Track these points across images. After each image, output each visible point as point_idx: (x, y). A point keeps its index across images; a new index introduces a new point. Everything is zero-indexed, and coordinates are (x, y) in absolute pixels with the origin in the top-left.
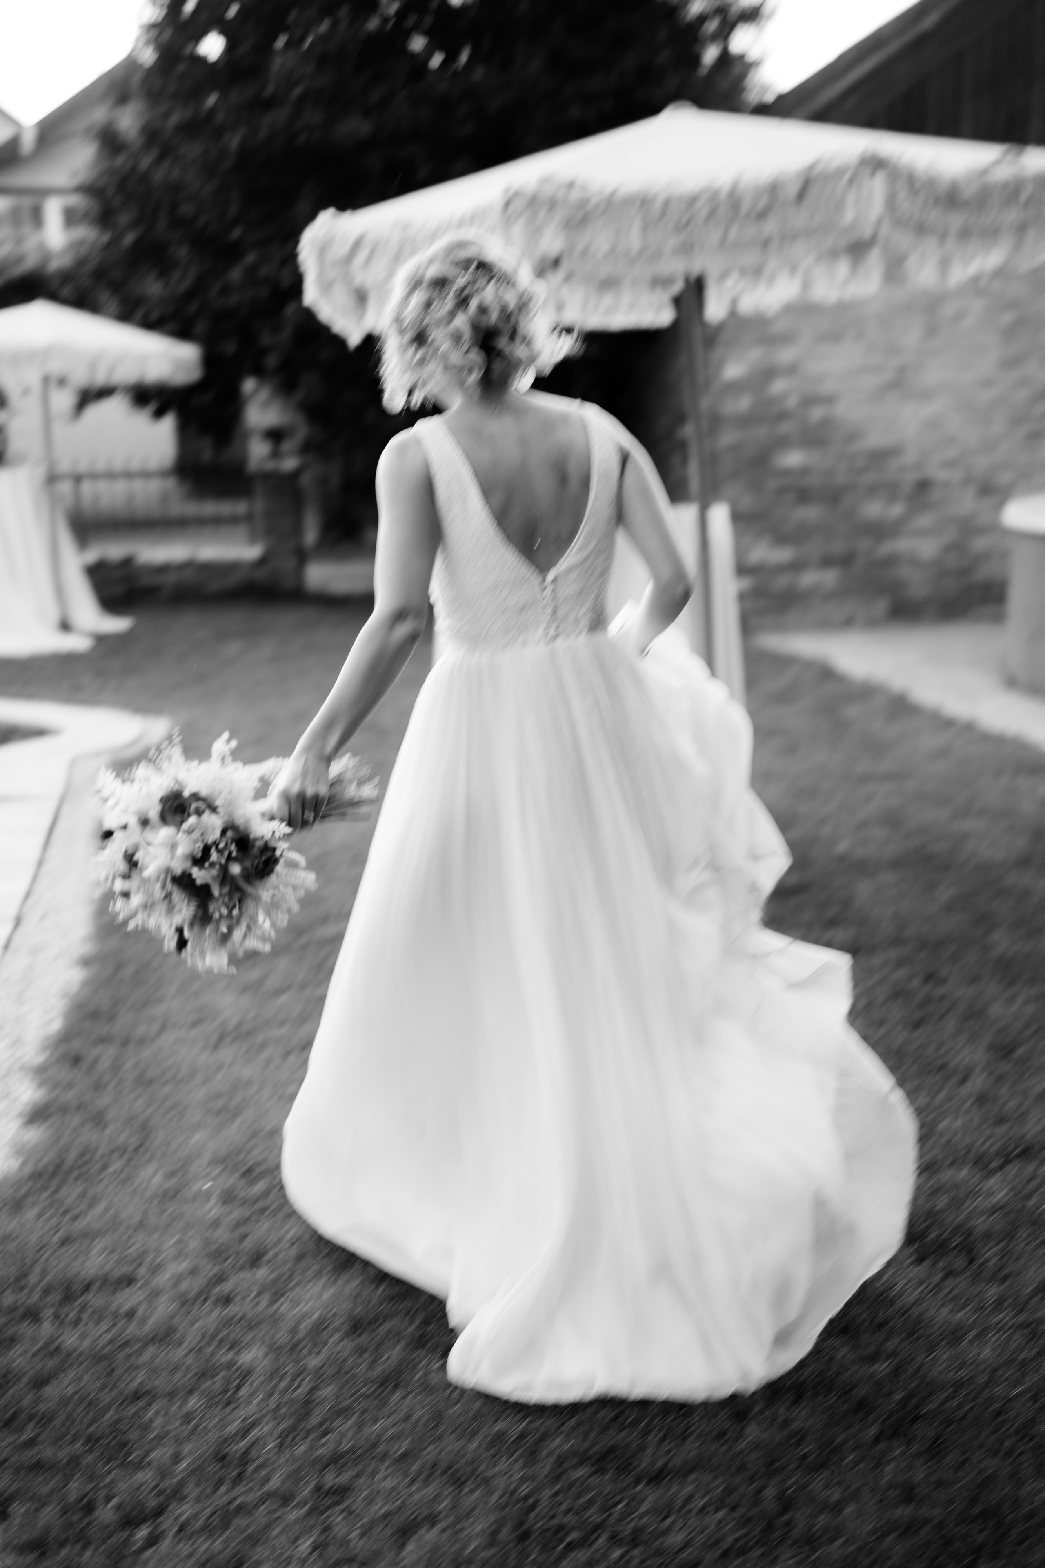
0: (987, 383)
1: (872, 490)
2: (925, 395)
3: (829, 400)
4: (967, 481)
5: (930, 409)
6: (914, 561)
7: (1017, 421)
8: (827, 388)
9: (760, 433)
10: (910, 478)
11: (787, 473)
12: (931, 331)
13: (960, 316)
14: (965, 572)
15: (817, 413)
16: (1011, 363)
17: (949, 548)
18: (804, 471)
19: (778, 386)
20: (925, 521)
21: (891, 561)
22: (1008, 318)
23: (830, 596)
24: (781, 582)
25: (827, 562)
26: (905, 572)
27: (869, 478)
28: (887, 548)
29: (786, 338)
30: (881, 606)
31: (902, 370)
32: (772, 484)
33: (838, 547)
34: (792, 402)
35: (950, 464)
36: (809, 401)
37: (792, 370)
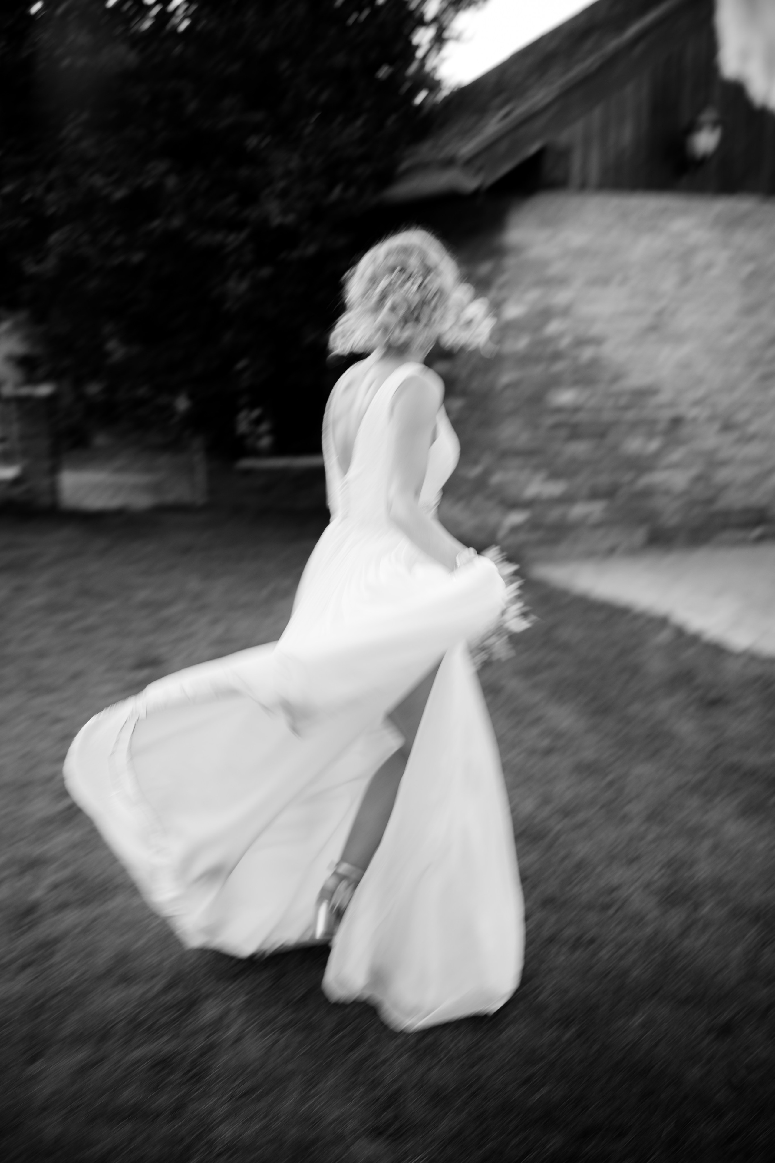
0: (730, 330)
1: (634, 426)
2: (679, 339)
3: (597, 341)
4: (711, 419)
5: (685, 350)
6: (667, 492)
7: (754, 363)
8: (596, 330)
9: (537, 371)
10: (667, 414)
11: (559, 410)
12: (685, 280)
13: (708, 266)
14: (711, 501)
15: (587, 353)
16: (750, 310)
17: (698, 479)
18: (576, 409)
19: (553, 327)
20: (676, 455)
21: (648, 493)
22: (749, 268)
23: (598, 526)
24: (554, 514)
25: (594, 495)
26: (659, 502)
27: (630, 415)
28: (646, 480)
29: (562, 281)
30: (640, 535)
31: (660, 313)
32: (549, 421)
33: (604, 480)
34: (564, 343)
35: (697, 403)
36: (581, 342)
37: (565, 312)
